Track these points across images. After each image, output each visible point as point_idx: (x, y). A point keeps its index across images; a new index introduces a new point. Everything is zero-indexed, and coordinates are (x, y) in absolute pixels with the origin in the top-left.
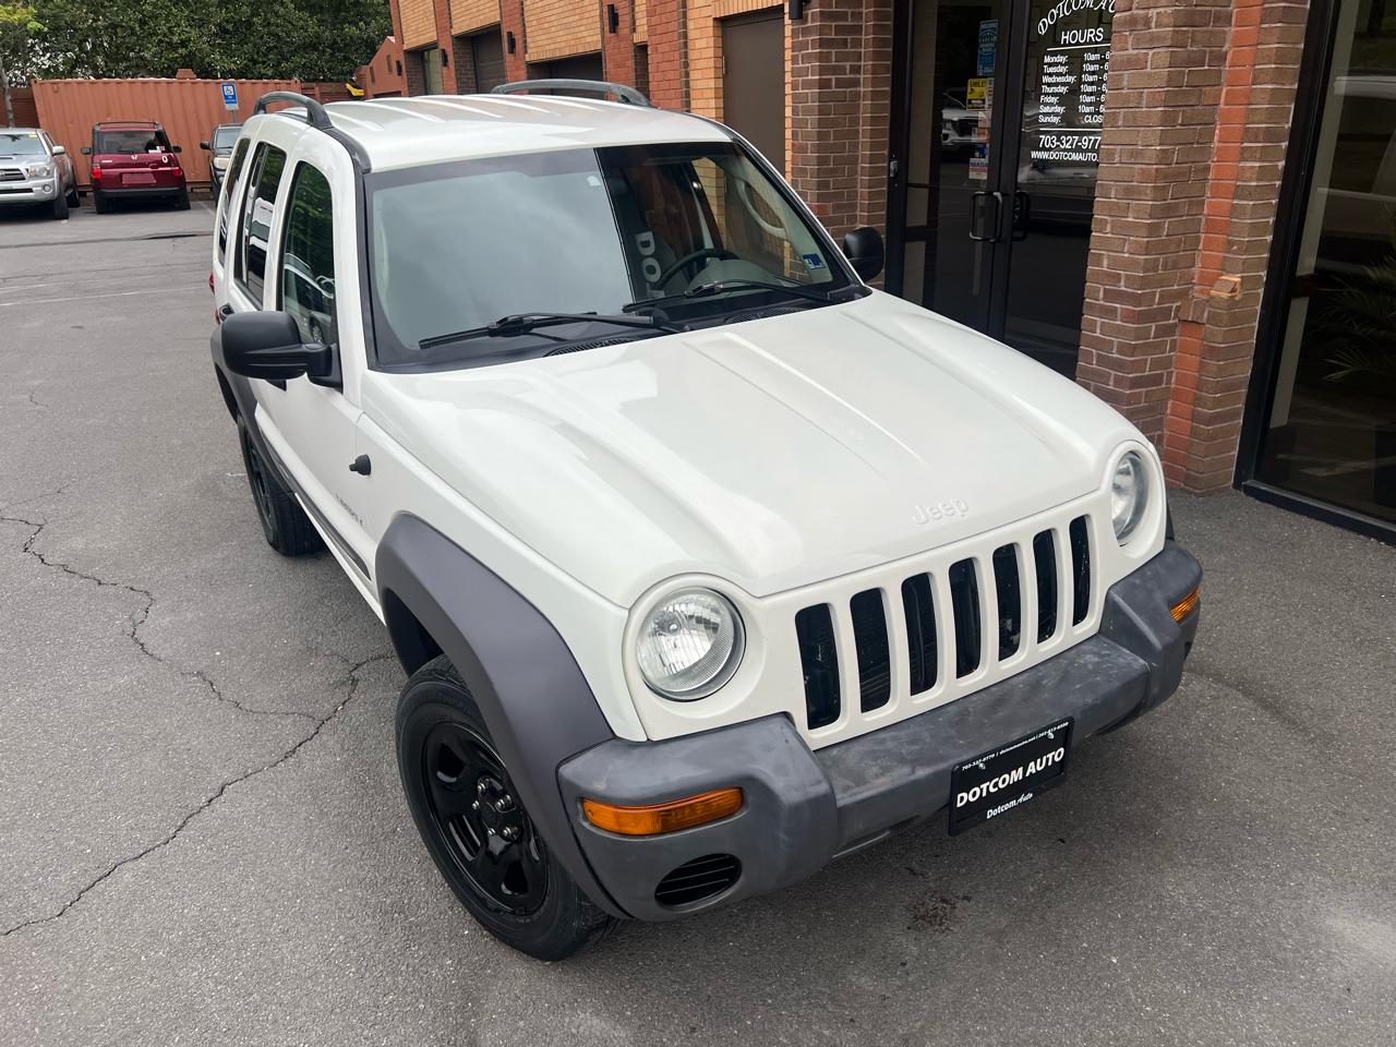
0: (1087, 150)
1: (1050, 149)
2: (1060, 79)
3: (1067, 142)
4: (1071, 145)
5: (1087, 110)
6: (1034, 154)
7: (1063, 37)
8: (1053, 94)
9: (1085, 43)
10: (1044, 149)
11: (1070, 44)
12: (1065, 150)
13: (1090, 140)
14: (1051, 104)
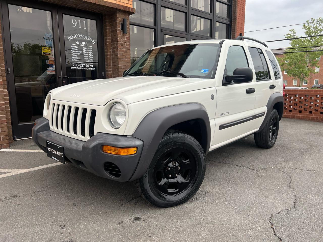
0: (88, 67)
1: (77, 67)
2: (77, 51)
3: (82, 65)
4: (83, 66)
5: (86, 59)
6: (72, 68)
7: (76, 42)
8: (75, 54)
9: (83, 45)
10: (75, 67)
11: (78, 44)
12: (81, 67)
13: (88, 65)
14: (75, 57)
